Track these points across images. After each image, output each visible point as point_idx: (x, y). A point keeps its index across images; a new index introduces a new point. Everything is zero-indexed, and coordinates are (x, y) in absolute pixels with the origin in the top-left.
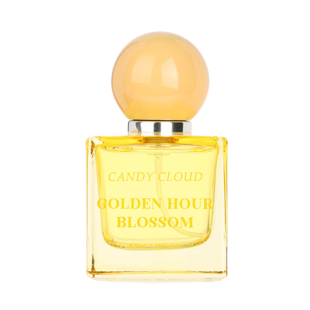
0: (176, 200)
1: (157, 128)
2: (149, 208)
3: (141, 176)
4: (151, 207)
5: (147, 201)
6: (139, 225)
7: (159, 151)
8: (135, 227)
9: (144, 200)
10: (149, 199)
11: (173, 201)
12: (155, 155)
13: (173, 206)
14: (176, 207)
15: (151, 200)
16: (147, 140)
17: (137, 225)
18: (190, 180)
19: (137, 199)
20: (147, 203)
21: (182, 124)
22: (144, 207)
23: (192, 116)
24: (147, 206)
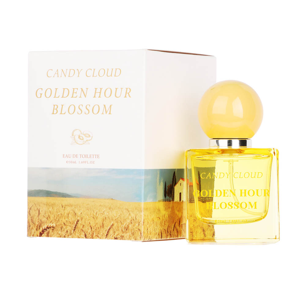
0: (245, 190)
1: (230, 143)
2: (228, 196)
3: (222, 175)
4: (229, 195)
5: (226, 191)
6: (221, 207)
7: (231, 158)
8: (218, 209)
9: (224, 191)
10: (228, 190)
11: (243, 191)
12: (229, 161)
13: (243, 194)
14: (245, 196)
15: (229, 191)
16: (223, 151)
17: (220, 208)
18: (255, 177)
19: (219, 190)
20: (226, 193)
21: (246, 141)
22: (224, 196)
23: (252, 136)
24: (226, 195)
